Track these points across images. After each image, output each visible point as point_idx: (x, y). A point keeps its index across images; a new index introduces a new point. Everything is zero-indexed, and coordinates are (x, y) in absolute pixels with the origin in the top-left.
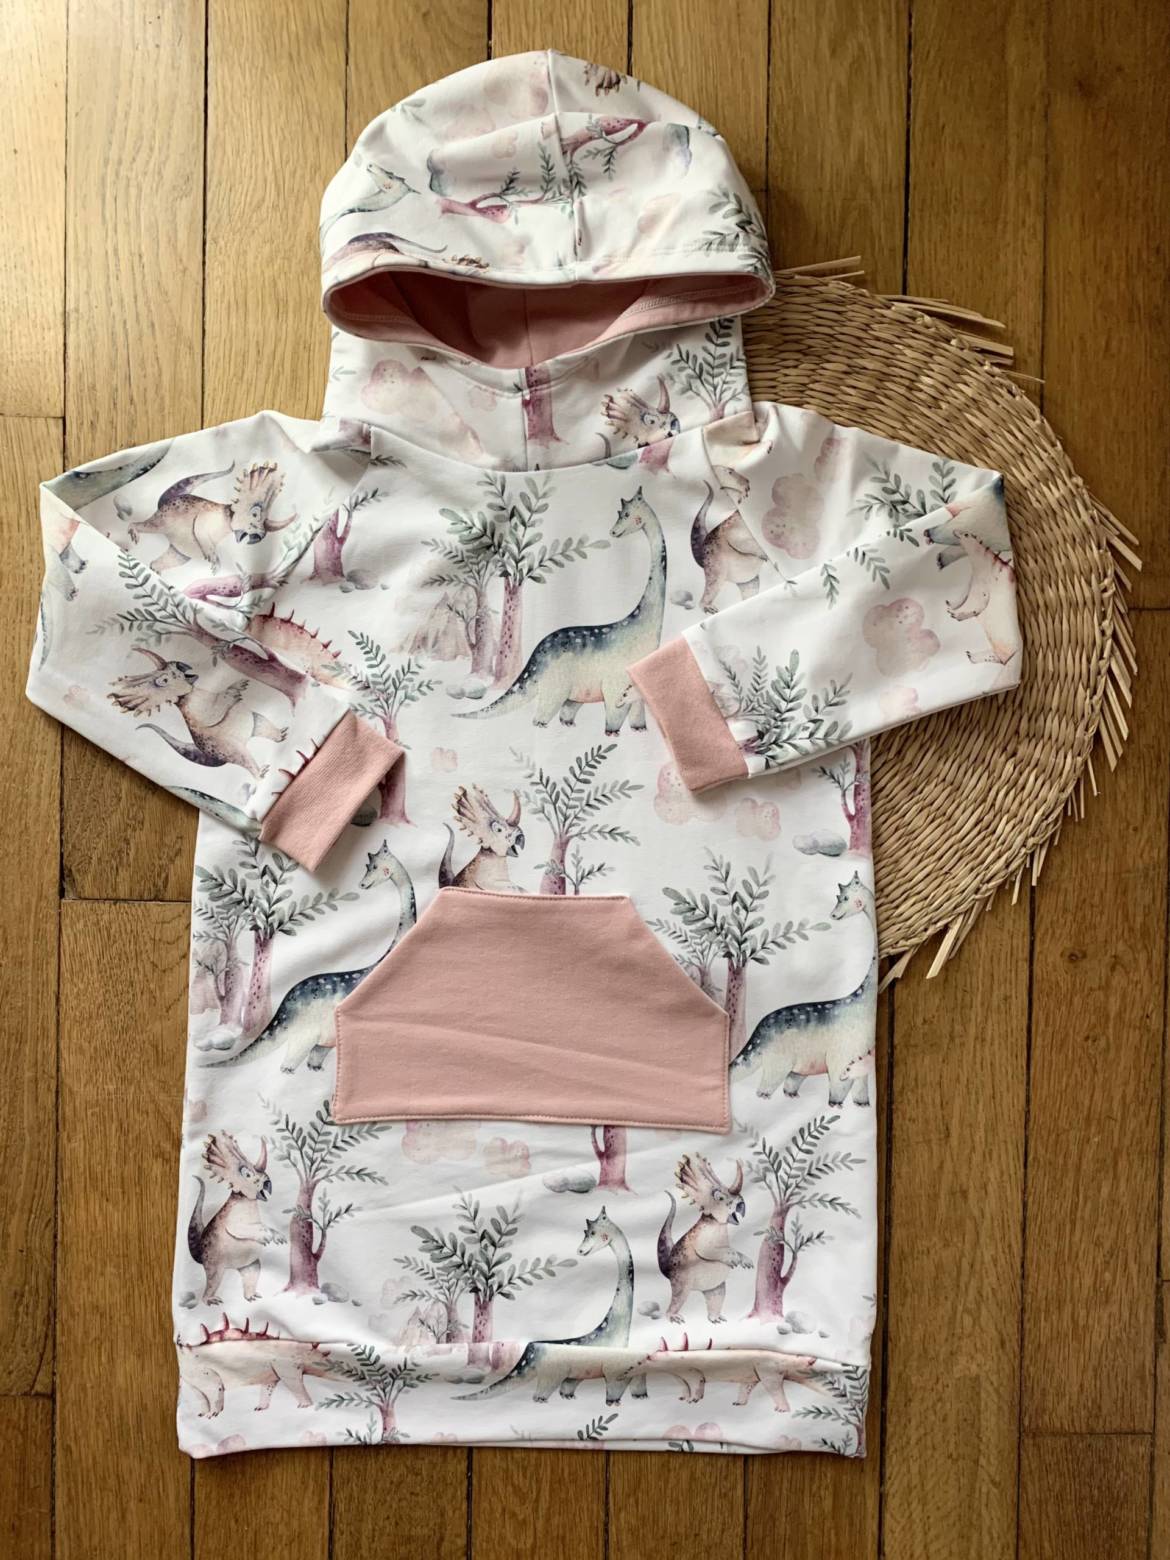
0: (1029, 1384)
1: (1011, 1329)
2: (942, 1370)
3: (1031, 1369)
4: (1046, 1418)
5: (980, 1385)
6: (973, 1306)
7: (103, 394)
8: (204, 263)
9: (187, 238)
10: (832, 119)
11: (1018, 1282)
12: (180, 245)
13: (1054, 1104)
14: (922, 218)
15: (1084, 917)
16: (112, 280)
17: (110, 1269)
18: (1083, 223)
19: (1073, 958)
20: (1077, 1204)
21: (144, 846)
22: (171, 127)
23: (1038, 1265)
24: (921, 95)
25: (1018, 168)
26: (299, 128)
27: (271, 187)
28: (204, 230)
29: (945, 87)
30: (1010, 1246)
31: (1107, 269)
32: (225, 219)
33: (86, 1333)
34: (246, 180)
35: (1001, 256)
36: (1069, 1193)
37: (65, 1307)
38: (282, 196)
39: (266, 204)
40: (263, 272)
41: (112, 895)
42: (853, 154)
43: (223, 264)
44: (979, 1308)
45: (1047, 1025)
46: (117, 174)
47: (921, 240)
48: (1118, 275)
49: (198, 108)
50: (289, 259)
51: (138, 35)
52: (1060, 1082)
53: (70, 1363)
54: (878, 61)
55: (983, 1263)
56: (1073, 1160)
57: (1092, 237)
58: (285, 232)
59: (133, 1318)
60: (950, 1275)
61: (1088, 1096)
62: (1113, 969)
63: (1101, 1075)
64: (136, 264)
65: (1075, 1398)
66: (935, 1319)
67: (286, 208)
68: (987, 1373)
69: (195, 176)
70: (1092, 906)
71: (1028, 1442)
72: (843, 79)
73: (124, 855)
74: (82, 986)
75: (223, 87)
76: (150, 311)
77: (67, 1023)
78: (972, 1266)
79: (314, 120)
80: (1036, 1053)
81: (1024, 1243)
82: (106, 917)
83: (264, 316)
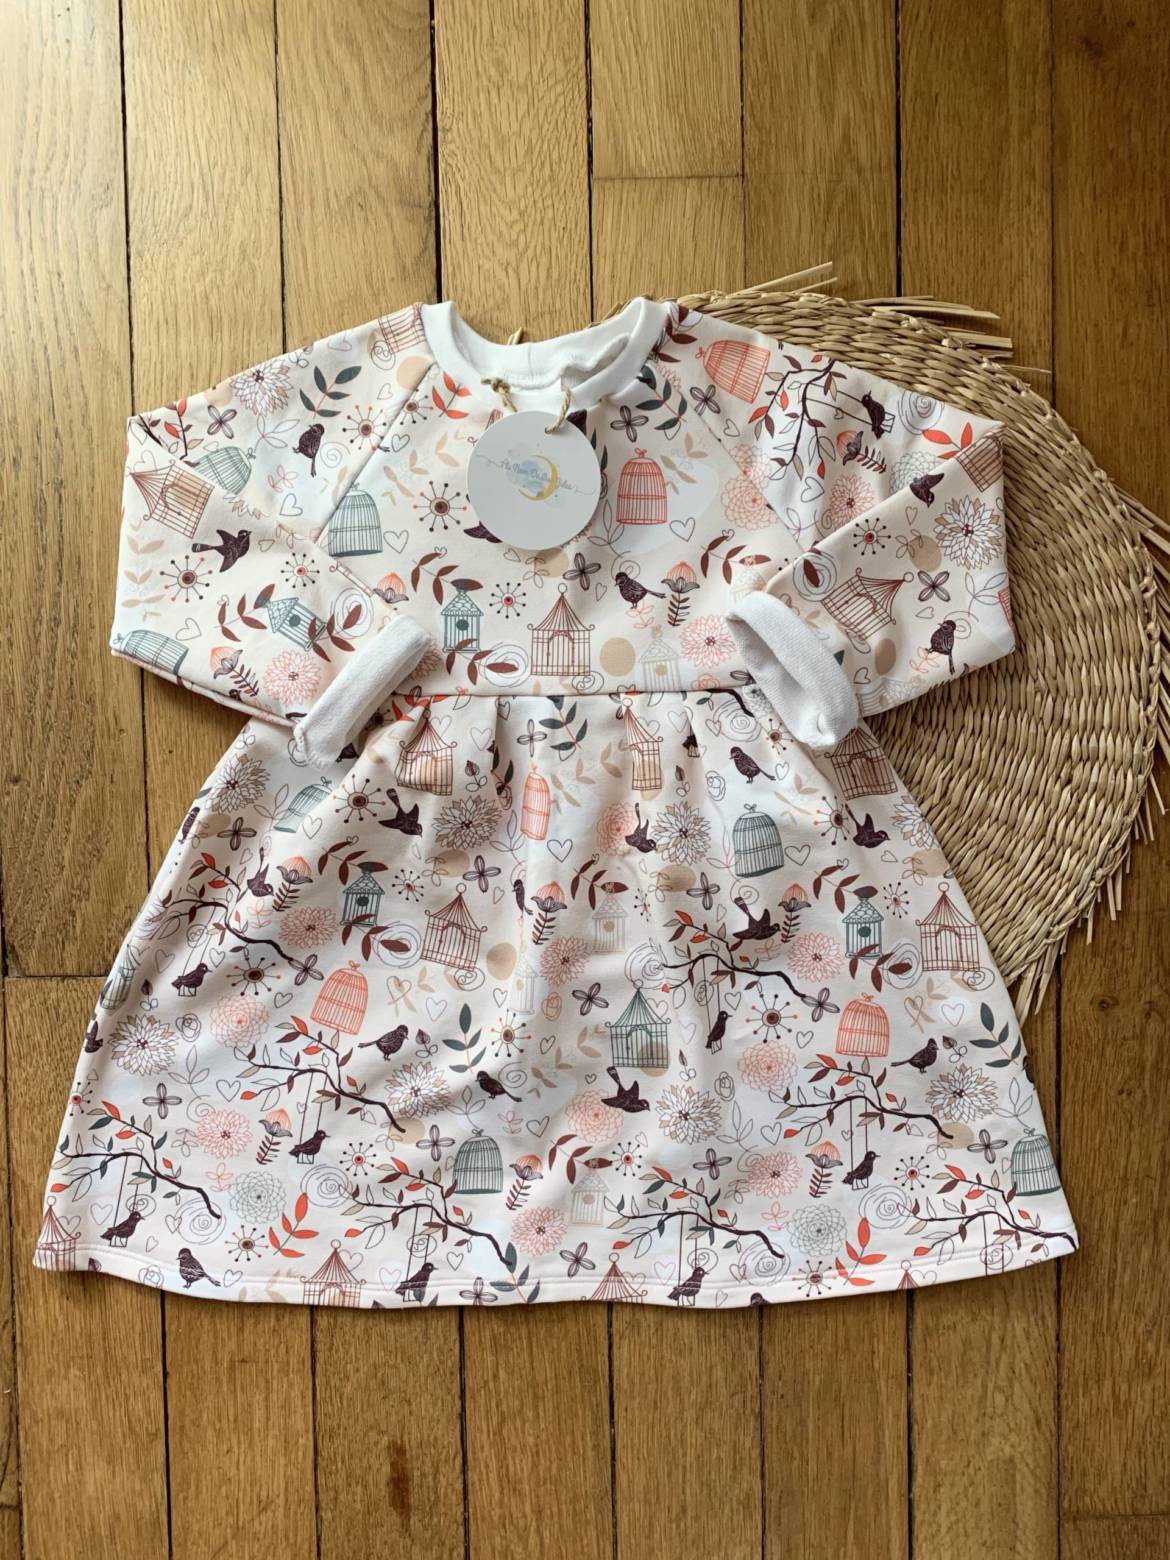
0: (1068, 1465)
1: (1047, 1407)
2: (972, 1451)
3: (1070, 1448)
4: (1087, 1500)
5: (1015, 1468)
6: (1005, 1383)
7: (25, 428)
8: (129, 279)
9: (109, 252)
10: (812, 90)
11: (1053, 1356)
12: (101, 261)
13: (1088, 1163)
14: (916, 199)
15: (1115, 961)
16: (30, 301)
17: (74, 1372)
18: (1095, 199)
19: (1103, 1005)
20: (1115, 1271)
21: (91, 916)
22: (86, 131)
23: (1074, 1337)
24: (911, 65)
25: (1021, 140)
26: (227, 126)
27: (199, 192)
28: (128, 243)
29: (938, 51)
30: (1043, 1318)
31: (1122, 248)
32: (150, 229)
33: (51, 1440)
34: (171, 185)
35: (1006, 240)
36: (1107, 1259)
37: (28, 1412)
38: (211, 203)
39: (195, 209)
40: (193, 288)
41: (59, 971)
42: (838, 131)
43: (149, 280)
44: (1011, 1386)
45: (1076, 1078)
46: (30, 184)
47: (915, 223)
48: (1134, 254)
49: (115, 108)
50: (222, 274)
51: (47, 29)
52: (1093, 1139)
53: (35, 1473)
54: (862, 24)
55: (1014, 1336)
56: (1109, 1222)
57: (1105, 212)
58: (216, 242)
59: (100, 1423)
60: (979, 1350)
61: (1124, 1153)
62: (1148, 1015)
63: (1137, 1131)
64: (55, 285)
65: (1118, 1477)
66: (964, 1398)
67: (216, 215)
68: (1022, 1454)
69: (115, 184)
70: (1123, 949)
71: (1068, 1526)
72: (824, 49)
73: (70, 928)
74: (31, 1071)
75: (142, 83)
76: (72, 334)
77: (17, 1110)
78: (1002, 1340)
79: (243, 117)
80: (1066, 1111)
81: (1059, 1312)
82: (53, 995)
83: (196, 335)
